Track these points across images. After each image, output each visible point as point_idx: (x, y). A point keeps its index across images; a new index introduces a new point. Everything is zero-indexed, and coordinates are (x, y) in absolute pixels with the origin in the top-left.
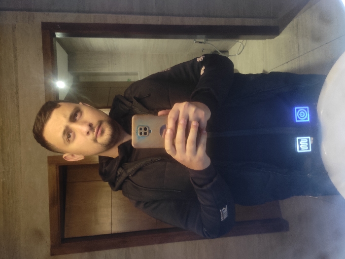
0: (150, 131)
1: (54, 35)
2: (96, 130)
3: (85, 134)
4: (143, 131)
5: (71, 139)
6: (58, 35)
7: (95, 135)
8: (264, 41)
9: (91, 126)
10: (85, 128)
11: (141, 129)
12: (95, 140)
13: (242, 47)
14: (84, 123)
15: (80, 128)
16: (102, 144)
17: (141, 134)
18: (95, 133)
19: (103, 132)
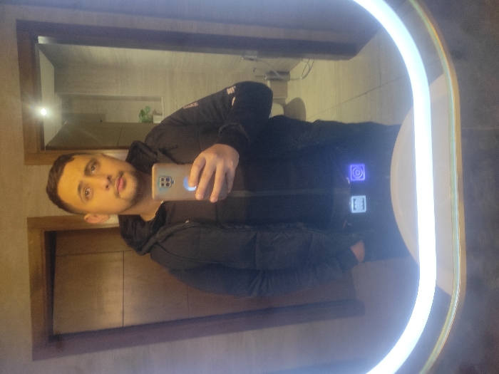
0: (172, 182)
1: (37, 40)
2: (116, 183)
3: (104, 188)
4: (165, 182)
5: (89, 196)
6: (42, 40)
7: (116, 188)
8: (336, 62)
9: (109, 178)
10: (104, 182)
11: (163, 180)
12: (117, 195)
13: (308, 68)
14: (102, 175)
15: (98, 182)
16: (126, 200)
17: (163, 185)
18: (115, 186)
19: (125, 184)
